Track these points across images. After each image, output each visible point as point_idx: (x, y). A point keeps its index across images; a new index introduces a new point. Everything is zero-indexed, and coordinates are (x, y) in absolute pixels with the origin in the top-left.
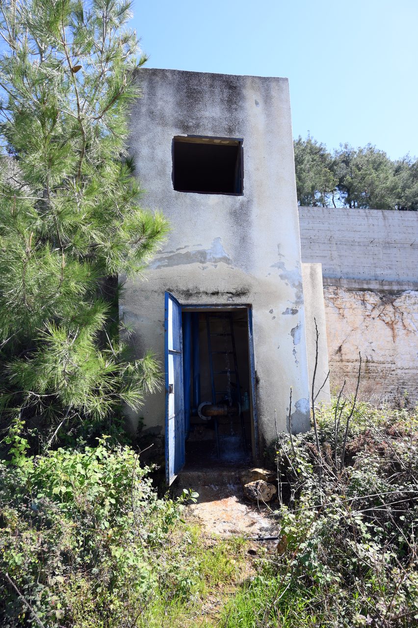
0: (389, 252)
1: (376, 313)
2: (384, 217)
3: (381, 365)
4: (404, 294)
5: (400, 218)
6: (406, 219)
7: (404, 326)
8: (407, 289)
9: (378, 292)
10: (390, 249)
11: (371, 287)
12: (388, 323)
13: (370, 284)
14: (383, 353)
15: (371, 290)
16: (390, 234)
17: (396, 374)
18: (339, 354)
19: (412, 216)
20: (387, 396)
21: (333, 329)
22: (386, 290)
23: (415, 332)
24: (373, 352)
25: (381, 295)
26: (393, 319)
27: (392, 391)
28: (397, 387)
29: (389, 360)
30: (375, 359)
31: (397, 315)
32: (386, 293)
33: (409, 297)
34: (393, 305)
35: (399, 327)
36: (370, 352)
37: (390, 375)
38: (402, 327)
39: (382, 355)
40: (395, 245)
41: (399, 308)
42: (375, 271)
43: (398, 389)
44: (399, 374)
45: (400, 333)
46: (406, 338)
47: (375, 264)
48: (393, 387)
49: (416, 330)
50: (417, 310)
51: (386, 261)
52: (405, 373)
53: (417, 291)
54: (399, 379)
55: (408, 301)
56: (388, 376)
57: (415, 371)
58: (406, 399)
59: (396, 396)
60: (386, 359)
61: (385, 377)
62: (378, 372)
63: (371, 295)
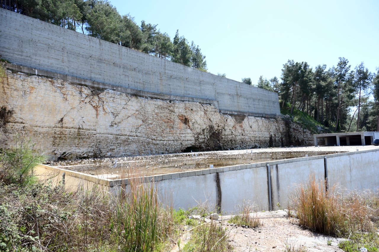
0: (100, 65)
1: (88, 100)
2: (100, 44)
3: (87, 131)
4: (106, 91)
5: (109, 47)
6: (113, 48)
7: (104, 109)
8: (108, 88)
9: (90, 87)
10: (101, 63)
11: (87, 84)
12: (94, 106)
13: (86, 82)
14: (89, 124)
15: (86, 86)
16: (102, 54)
17: (96, 137)
18: (61, 123)
19: (116, 47)
20: (89, 149)
21: (58, 107)
22: (96, 87)
23: (109, 114)
24: (84, 123)
25: (92, 90)
26: (97, 104)
27: (93, 146)
28: (96, 144)
29: (93, 129)
30: (84, 127)
31: (100, 102)
32: (95, 89)
33: (108, 93)
34: (98, 96)
35: (100, 109)
36: (81, 123)
37: (92, 137)
38: (102, 110)
40: (105, 62)
41: (102, 98)
42: (91, 75)
43: (96, 145)
44: (98, 137)
45: (101, 113)
46: (104, 116)
47: (91, 70)
48: (94, 144)
49: (110, 112)
50: (111, 101)
51: (98, 70)
52: (101, 136)
53: (113, 90)
54: (97, 140)
55: (107, 95)
56: (91, 137)
57: (107, 135)
58: (100, 151)
59: (95, 149)
60: (91, 127)
61: (89, 138)
62: (85, 135)
63: (85, 89)
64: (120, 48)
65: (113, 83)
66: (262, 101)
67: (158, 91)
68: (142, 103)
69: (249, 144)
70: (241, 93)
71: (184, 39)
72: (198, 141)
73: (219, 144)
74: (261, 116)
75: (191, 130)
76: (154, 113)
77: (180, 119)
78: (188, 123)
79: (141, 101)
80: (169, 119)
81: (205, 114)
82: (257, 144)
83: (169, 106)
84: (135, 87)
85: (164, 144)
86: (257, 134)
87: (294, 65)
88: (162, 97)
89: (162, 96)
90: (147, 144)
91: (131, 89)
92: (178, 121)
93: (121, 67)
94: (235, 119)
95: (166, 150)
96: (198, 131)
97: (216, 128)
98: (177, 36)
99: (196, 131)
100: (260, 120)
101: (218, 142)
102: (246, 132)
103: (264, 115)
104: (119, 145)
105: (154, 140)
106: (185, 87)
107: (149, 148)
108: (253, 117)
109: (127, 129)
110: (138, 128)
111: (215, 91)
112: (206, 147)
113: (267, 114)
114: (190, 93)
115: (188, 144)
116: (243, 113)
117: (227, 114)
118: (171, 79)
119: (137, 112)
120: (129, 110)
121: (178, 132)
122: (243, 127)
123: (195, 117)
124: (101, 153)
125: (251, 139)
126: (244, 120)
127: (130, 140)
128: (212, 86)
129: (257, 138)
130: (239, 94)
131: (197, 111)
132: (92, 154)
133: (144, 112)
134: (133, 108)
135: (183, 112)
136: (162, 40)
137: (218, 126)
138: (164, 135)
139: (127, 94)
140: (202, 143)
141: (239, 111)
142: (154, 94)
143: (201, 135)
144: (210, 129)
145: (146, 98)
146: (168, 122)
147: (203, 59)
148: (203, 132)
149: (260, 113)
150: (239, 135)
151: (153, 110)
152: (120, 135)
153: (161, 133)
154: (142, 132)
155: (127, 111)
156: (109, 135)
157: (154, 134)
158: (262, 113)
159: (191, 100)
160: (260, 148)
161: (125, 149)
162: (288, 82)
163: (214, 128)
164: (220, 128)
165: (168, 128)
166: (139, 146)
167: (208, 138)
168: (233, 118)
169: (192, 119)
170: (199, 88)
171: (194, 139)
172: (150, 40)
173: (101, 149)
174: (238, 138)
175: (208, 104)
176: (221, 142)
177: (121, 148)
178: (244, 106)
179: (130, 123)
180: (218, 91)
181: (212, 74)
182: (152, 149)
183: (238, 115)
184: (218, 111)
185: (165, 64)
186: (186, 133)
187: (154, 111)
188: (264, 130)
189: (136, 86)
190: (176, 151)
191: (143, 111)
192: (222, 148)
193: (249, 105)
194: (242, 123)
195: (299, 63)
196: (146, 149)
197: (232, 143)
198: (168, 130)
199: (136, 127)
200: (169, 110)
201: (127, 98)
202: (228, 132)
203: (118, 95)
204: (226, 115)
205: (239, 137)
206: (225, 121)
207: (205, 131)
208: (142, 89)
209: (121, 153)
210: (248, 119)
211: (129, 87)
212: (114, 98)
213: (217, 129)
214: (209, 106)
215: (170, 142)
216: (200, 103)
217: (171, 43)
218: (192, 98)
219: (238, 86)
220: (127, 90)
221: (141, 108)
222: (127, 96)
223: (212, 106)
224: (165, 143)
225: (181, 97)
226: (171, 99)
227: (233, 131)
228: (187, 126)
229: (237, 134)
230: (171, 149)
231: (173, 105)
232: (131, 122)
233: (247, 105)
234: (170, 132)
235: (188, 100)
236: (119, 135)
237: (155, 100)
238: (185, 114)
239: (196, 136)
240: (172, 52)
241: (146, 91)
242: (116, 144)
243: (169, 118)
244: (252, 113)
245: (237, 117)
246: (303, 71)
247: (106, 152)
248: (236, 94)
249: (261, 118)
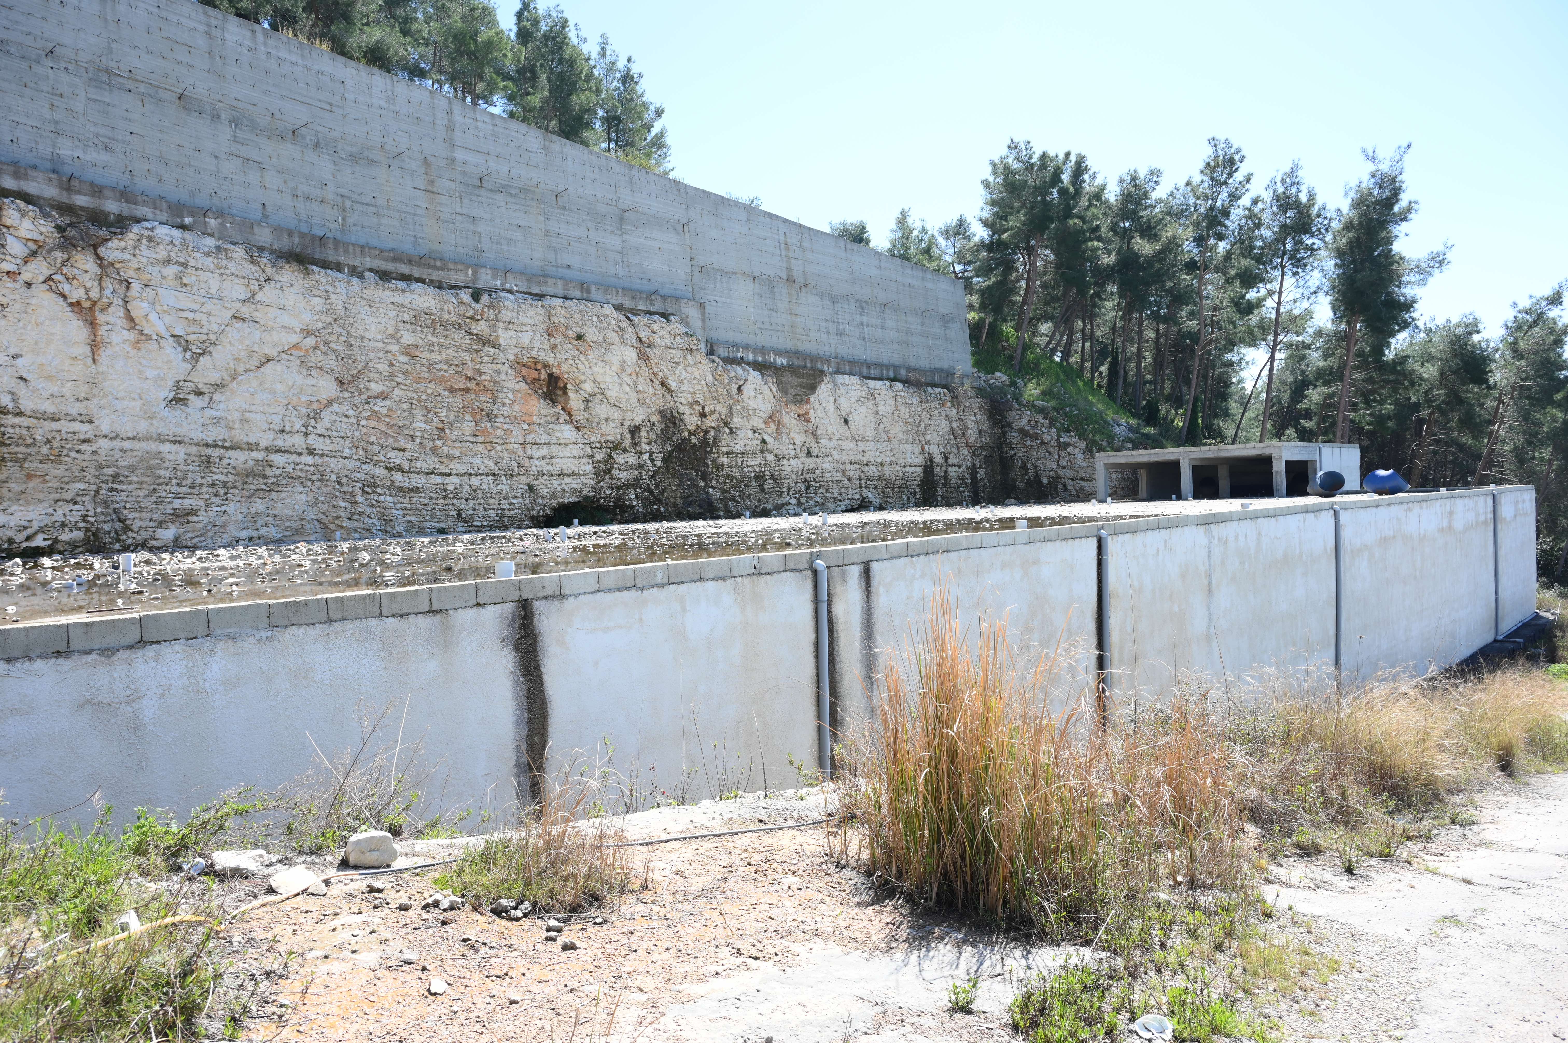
0: (107, 100)
1: (38, 269)
3: (45, 423)
4: (136, 229)
5: (156, 10)
7: (131, 319)
8: (150, 216)
9: (52, 207)
10: (111, 90)
11: (31, 188)
12: (78, 303)
13: (26, 177)
14: (55, 389)
15: (28, 199)
16: (114, 45)
17: (94, 452)
19: (193, 14)
20: (60, 512)
22: (82, 209)
23: (162, 341)
24: (22, 383)
25: (62, 220)
26: (94, 294)
27: (79, 499)
28: (94, 487)
29: (74, 412)
30: (27, 404)
31: (109, 284)
32: (79, 216)
33: (150, 239)
34: (98, 256)
35: (112, 320)
36: (8, 381)
37: (73, 454)
38: (122, 323)
39: (52, 396)
40: (130, 85)
41: (117, 266)
42: (54, 146)
43: (97, 492)
44: (102, 452)
45: (115, 338)
46: (133, 352)
47: (57, 123)
48: (82, 486)
49: (166, 335)
50: (171, 282)
51: (96, 124)
52: (123, 451)
53: (178, 227)
54: (100, 467)
55: (144, 250)
56: (68, 456)
57: (153, 446)
58: (120, 520)
59: (90, 513)
60: (63, 407)
61: (57, 459)
62: (34, 444)
63: (23, 214)
64: (214, 22)
65: (182, 195)
66: (895, 311)
67: (415, 243)
68: (332, 296)
69: (836, 491)
70: (804, 273)
71: (564, 23)
72: (612, 478)
73: (707, 493)
74: (891, 374)
75: (578, 429)
76: (394, 348)
77: (524, 377)
78: (561, 399)
79: (330, 288)
80: (469, 379)
81: (643, 357)
82: (869, 494)
83: (472, 318)
84: (300, 221)
85: (445, 490)
86: (873, 452)
87: (1032, 165)
88: (436, 275)
89: (435, 268)
90: (362, 489)
91: (278, 230)
92: (517, 387)
93: (223, 116)
94: (779, 383)
95: (459, 515)
96: (612, 432)
97: (692, 421)
98: (532, 6)
99: (602, 435)
100: (883, 393)
101: (702, 484)
102: (824, 442)
103: (903, 372)
104: (222, 491)
105: (400, 469)
106: (548, 233)
107: (372, 506)
108: (854, 379)
109: (258, 417)
110: (315, 416)
111: (692, 259)
112: (644, 506)
113: (915, 370)
114: (575, 261)
115: (564, 490)
116: (815, 358)
117: (740, 361)
118: (482, 192)
119: (310, 341)
120: (267, 329)
121: (517, 435)
122: (813, 419)
123: (595, 369)
124: (127, 528)
125: (843, 472)
126: (818, 390)
127: (278, 472)
128: (678, 233)
129: (872, 470)
130: (800, 280)
131: (604, 345)
132: (78, 535)
133: (344, 339)
134: (285, 319)
135: (537, 345)
136: (457, 17)
137: (703, 415)
138: (445, 449)
139: (255, 251)
140: (628, 485)
141: (797, 353)
142: (395, 259)
143: (625, 451)
144: (667, 426)
145: (356, 272)
146: (467, 390)
147: (653, 120)
148: (633, 438)
149: (886, 361)
150: (793, 453)
151: (391, 330)
152: (223, 447)
153: (433, 440)
154: (334, 434)
155: (257, 335)
156: (166, 447)
157: (396, 445)
158: (897, 363)
159: (577, 294)
160: (881, 508)
161: (253, 510)
162: (1005, 236)
163: (681, 420)
164: (709, 422)
165: (468, 417)
166: (321, 499)
167: (655, 465)
168: (770, 379)
169: (583, 378)
170: (614, 242)
171: (589, 468)
172: (404, 14)
173: (125, 512)
174: (792, 467)
175: (655, 313)
176: (714, 482)
177: (231, 508)
178: (819, 331)
179: (272, 391)
180: (702, 260)
181: (675, 181)
182: (387, 512)
183: (792, 369)
184: (704, 350)
185: (450, 121)
186: (554, 440)
187: (395, 337)
188: (900, 436)
189: (303, 217)
190: (506, 520)
191: (340, 335)
192: (718, 509)
193: (841, 327)
194: (808, 402)
195: (1052, 154)
196: (360, 514)
197: (762, 489)
198: (468, 427)
199: (303, 411)
200: (471, 334)
201: (254, 268)
202: (744, 440)
203: (207, 255)
204: (738, 369)
205: (792, 462)
206: (734, 391)
207: (643, 434)
208: (333, 229)
209: (233, 531)
210: (835, 384)
211: (266, 216)
212: (185, 265)
213: (698, 427)
214: (658, 323)
215: (475, 481)
216: (618, 308)
217: (497, 34)
218: (584, 286)
219: (794, 240)
220: (256, 229)
221: (330, 320)
222: (253, 262)
223: (676, 326)
224: (451, 487)
225: (531, 278)
226: (481, 284)
227: (766, 437)
228: (558, 409)
229: (785, 449)
230: (481, 513)
231: (491, 314)
232: (279, 387)
233: (832, 328)
234: (474, 435)
235: (560, 291)
236: (216, 446)
237: (401, 284)
238: (550, 358)
239: (602, 455)
240: (507, 77)
241: (353, 239)
242: (204, 489)
243: (469, 374)
244: (851, 363)
245: (788, 378)
246: (1068, 189)
247: (152, 524)
248: (784, 276)
249: (887, 383)
